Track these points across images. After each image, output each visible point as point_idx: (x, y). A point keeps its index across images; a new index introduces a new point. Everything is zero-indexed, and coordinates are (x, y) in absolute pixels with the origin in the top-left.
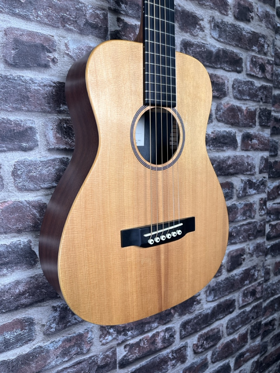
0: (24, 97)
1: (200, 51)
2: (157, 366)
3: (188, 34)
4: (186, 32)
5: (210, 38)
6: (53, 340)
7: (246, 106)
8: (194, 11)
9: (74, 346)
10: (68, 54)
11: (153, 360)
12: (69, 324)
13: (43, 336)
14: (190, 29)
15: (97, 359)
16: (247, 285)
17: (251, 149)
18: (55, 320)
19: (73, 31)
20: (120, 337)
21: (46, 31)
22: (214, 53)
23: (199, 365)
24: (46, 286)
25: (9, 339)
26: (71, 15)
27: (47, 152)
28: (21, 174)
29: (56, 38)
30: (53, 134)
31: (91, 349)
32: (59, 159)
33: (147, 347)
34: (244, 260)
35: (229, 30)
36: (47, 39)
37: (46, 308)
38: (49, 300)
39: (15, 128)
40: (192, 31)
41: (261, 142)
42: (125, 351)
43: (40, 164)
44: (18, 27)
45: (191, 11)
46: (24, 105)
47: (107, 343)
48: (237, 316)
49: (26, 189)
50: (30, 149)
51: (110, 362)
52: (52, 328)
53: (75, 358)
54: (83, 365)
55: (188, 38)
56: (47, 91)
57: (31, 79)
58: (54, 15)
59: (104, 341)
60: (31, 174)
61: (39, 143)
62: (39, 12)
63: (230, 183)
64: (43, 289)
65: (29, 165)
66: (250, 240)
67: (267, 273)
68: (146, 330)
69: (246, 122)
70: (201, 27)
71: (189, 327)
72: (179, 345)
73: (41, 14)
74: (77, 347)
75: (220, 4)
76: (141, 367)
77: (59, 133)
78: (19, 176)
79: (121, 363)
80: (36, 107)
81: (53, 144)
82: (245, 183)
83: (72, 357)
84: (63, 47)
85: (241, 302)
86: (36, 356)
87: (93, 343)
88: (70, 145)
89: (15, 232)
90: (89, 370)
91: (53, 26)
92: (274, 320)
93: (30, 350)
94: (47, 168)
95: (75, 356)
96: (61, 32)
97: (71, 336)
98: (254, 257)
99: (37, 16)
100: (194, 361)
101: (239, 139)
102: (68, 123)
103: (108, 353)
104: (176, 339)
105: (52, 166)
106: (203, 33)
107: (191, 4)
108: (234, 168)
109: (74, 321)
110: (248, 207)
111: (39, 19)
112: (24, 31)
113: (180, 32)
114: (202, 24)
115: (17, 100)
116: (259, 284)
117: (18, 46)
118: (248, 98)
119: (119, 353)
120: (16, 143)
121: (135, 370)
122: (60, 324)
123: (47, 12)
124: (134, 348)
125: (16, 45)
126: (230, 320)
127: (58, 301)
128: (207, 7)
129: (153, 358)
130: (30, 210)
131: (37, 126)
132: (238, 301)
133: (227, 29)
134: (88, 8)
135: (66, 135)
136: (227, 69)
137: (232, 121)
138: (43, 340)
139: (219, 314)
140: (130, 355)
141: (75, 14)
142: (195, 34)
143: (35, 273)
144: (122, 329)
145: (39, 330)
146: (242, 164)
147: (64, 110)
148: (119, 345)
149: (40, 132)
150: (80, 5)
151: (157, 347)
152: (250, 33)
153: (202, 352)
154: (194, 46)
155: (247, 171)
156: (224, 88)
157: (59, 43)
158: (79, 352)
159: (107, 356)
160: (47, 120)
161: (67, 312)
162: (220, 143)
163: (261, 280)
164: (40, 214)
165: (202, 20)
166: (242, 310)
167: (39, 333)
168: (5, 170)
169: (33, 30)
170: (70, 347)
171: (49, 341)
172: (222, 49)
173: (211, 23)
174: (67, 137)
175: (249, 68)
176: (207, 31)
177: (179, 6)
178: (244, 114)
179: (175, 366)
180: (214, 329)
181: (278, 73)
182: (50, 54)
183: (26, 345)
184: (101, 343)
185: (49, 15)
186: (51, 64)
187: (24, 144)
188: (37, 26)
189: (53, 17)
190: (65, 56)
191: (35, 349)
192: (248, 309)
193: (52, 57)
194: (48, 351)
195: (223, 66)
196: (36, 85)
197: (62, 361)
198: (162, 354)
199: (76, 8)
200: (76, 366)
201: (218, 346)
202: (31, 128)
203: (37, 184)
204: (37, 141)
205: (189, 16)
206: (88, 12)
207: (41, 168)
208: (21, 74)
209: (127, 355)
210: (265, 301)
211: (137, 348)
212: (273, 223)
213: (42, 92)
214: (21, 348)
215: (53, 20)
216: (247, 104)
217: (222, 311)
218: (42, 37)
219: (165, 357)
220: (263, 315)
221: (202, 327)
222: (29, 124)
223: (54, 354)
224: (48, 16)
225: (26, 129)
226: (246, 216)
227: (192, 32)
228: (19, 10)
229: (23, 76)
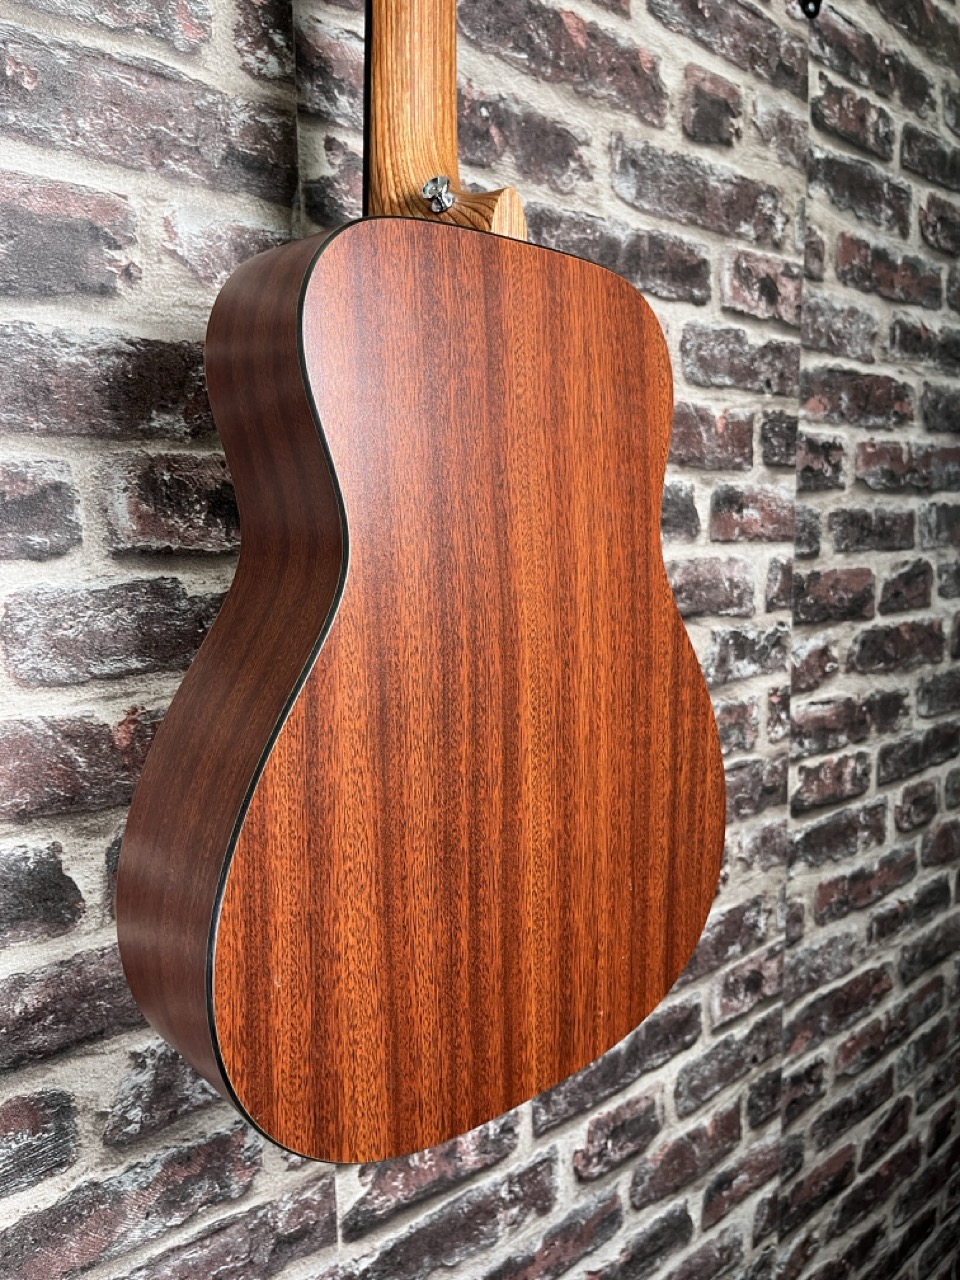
0: (34, 389)
1: (581, 240)
2: (463, 1226)
3: (545, 187)
4: (539, 182)
5: (612, 200)
6: (134, 1162)
7: (723, 405)
8: (560, 115)
9: (200, 1177)
10: (173, 254)
11: (449, 1209)
12: (185, 1107)
13: (103, 1151)
14: (550, 174)
15: (274, 1216)
16: (735, 957)
17: (741, 539)
18: (138, 1096)
19: (188, 181)
21: (104, 181)
22: (624, 246)
23: (593, 1219)
24: (111, 990)
26: (180, 130)
27: (109, 562)
28: (29, 633)
29: (134, 203)
30: (129, 505)
31: (255, 1182)
32: (148, 581)
33: (430, 1167)
34: (725, 880)
35: (668, 175)
36: (109, 206)
37: (112, 1058)
38: (121, 1032)
39: (7, 488)
40: (555, 177)
41: (770, 516)
42: (364, 1185)
43: (87, 599)
44: (13, 168)
45: (551, 116)
46: (37, 416)
47: (304, 1163)
48: (708, 1058)
49: (44, 680)
50: (57, 553)
51: (317, 1222)
52: (130, 1122)
53: (203, 1216)
54: (231, 1236)
55: (543, 201)
56: (108, 368)
57: (58, 334)
58: (129, 129)
60: (60, 632)
61: (84, 534)
62: (80, 122)
64: (100, 998)
65: (54, 605)
66: (744, 817)
67: (795, 917)
69: (725, 454)
70: (582, 166)
71: (561, 1097)
72: (529, 1157)
73: (88, 127)
74: (210, 1178)
75: (639, 93)
76: (412, 1235)
77: (146, 501)
78: (20, 641)
79: (351, 1223)
80: (72, 420)
81: (129, 537)
82: (725, 643)
83: (195, 1214)
84: (157, 232)
85: (717, 1011)
86: (80, 1215)
87: (261, 1165)
88: (183, 539)
89: (10, 821)
90: (249, 1253)
91: (126, 166)
92: (818, 1064)
93: (63, 1194)
94: (111, 611)
95: (205, 1208)
96: (151, 182)
97: (190, 1144)
98: (756, 872)
99: (75, 135)
100: (577, 1206)
101: (703, 508)
102: (176, 469)
103: (308, 1194)
104: (521, 1137)
105: (127, 604)
106: (590, 183)
107: (552, 94)
108: (690, 598)
109: (200, 1096)
110: (735, 715)
111: (80, 142)
112: (33, 180)
113: (519, 181)
114: (585, 158)
115: (14, 399)
116: (773, 954)
117: (16, 229)
118: (728, 381)
119: (342, 1193)
120: (10, 535)
121: (395, 1246)
122: (157, 1109)
123: (106, 120)
124: (389, 1172)
125: (9, 225)
126: (685, 1071)
127: (149, 1037)
128: (601, 102)
129: (449, 1204)
130: (58, 747)
131: (76, 481)
132: (709, 1010)
133: (663, 171)
134: (235, 109)
135: (171, 506)
136: (665, 293)
137: (682, 452)
138: (102, 1163)
139: (650, 1053)
140: (376, 1198)
141: (193, 126)
142: (565, 189)
143: (75, 948)
145: (87, 1131)
146: (714, 586)
147: (161, 428)
148: (342, 1165)
149: (86, 499)
150: (210, 98)
151: (463, 1166)
152: (731, 183)
153: (601, 1175)
154: (563, 225)
155: (729, 604)
157: (144, 219)
158: (217, 1195)
159: (306, 1205)
160: (109, 460)
161: (177, 1070)
163: (776, 940)
164: (90, 759)
165: (587, 143)
166: (722, 1037)
167: (91, 1141)
169: (61, 178)
170: (187, 1180)
171: (121, 1163)
172: (648, 232)
173: (612, 154)
174: (173, 512)
175: (728, 290)
176: (602, 178)
177: (517, 101)
178: (716, 432)
179: (519, 1224)
180: (637, 1102)
181: (817, 303)
182: (116, 254)
183: (49, 1182)
184: (286, 1165)
185: (111, 131)
186: (119, 284)
187: (36, 539)
188: (75, 165)
189: (125, 137)
190: (165, 259)
191: (78, 1190)
192: (739, 1032)
193: (124, 262)
194: (118, 1197)
195: (650, 284)
196: (73, 350)
197: (165, 1226)
198: (477, 1189)
199: (197, 108)
200: (207, 1242)
201: (649, 1154)
202: (57, 487)
203: (78, 664)
204: (78, 527)
205: (545, 133)
206: (233, 121)
207: (90, 612)
208: (25, 318)
209: (369, 1197)
210: (789, 1005)
211: (400, 1171)
212: (811, 763)
213: (93, 371)
214: (33, 1190)
215: (125, 145)
216: (724, 400)
217: (660, 1042)
218: (91, 198)
219: (486, 1197)
220: (786, 1051)
221: (602, 1095)
222: (52, 475)
223: (140, 1207)
224: (109, 133)
225: (43, 491)
226: (729, 745)
227: (554, 182)
228: (18, 113)
229: (30, 324)
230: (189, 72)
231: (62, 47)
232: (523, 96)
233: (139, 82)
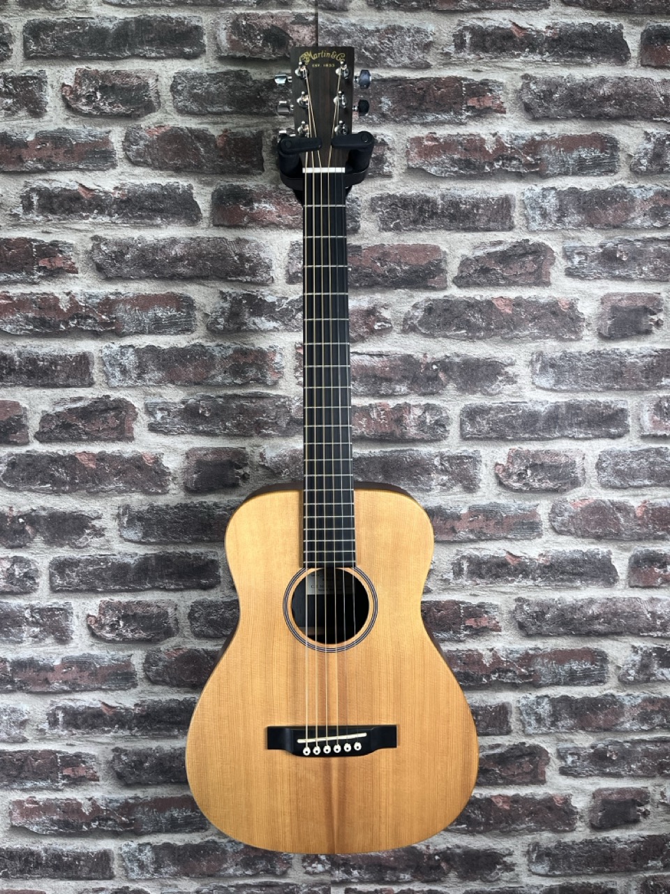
0: (205, 526)
1: (506, 418)
3: (478, 395)
4: (474, 393)
5: (533, 390)
7: (642, 499)
8: (490, 355)
10: (263, 466)
16: (656, 869)
17: (663, 585)
19: (271, 436)
20: (337, 872)
21: (236, 444)
22: (543, 415)
25: (177, 819)
26: (269, 417)
28: (199, 617)
29: (248, 450)
31: (288, 872)
34: (645, 814)
35: (584, 366)
36: (237, 453)
39: (194, 563)
40: (486, 388)
43: (222, 605)
44: (202, 446)
45: (482, 357)
46: (206, 535)
47: (314, 874)
49: (204, 635)
50: (211, 587)
53: (262, 876)
55: (477, 402)
57: (215, 504)
58: (247, 422)
59: (309, 869)
60: (211, 617)
61: (222, 580)
62: (227, 424)
63: (595, 652)
65: (209, 607)
66: (668, 776)
68: (387, 879)
69: (645, 530)
70: (508, 377)
73: (230, 425)
74: (266, 861)
75: (558, 325)
78: (196, 620)
80: (219, 536)
82: (647, 655)
83: (258, 873)
84: (257, 459)
86: (208, 852)
87: (292, 865)
91: (245, 436)
93: (202, 841)
94: (231, 611)
95: (262, 873)
96: (255, 440)
99: (225, 429)
101: (621, 565)
103: (316, 889)
106: (514, 385)
107: (484, 345)
108: (609, 623)
110: (659, 705)
111: (227, 431)
112: (208, 449)
113: (458, 395)
114: (510, 373)
115: (198, 530)
117: (202, 468)
118: (647, 483)
120: (194, 580)
123: (237, 421)
125: (199, 468)
128: (524, 339)
130: (208, 661)
131: (220, 559)
133: (579, 363)
134: (294, 402)
136: (581, 436)
137: (598, 530)
138: (218, 834)
141: (274, 414)
142: (494, 392)
144: (341, 862)
146: (634, 616)
148: (335, 883)
149: (223, 566)
150: (282, 400)
152: (651, 356)
154: (492, 412)
155: (654, 629)
156: (573, 472)
157: (252, 455)
158: (269, 870)
162: (562, 573)
165: (512, 364)
168: (181, 611)
169: (219, 446)
170: (255, 857)
172: (565, 402)
173: (533, 365)
175: (648, 424)
176: (524, 380)
177: (458, 356)
178: (635, 516)
182: (239, 471)
183: (197, 834)
184: (305, 870)
185: (239, 424)
187: (204, 582)
188: (224, 440)
189: (245, 425)
190: (259, 469)
191: (208, 842)
193: (243, 473)
194: (224, 852)
197: (245, 873)
199: (276, 406)
200: (264, 889)
202: (213, 561)
203: (218, 630)
204: (219, 577)
205: (478, 367)
206: (293, 407)
208: (203, 500)
215: (245, 428)
216: (643, 495)
218: (231, 452)
222: (211, 557)
223: (233, 859)
225: (207, 563)
226: (651, 724)
227: (486, 391)
228: (203, 426)
229: (205, 502)
230: (273, 392)
231: (220, 397)
232: (463, 352)
233: (252, 402)
